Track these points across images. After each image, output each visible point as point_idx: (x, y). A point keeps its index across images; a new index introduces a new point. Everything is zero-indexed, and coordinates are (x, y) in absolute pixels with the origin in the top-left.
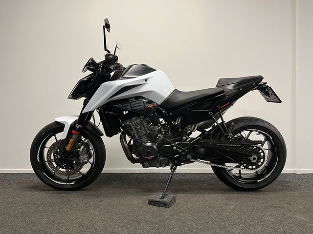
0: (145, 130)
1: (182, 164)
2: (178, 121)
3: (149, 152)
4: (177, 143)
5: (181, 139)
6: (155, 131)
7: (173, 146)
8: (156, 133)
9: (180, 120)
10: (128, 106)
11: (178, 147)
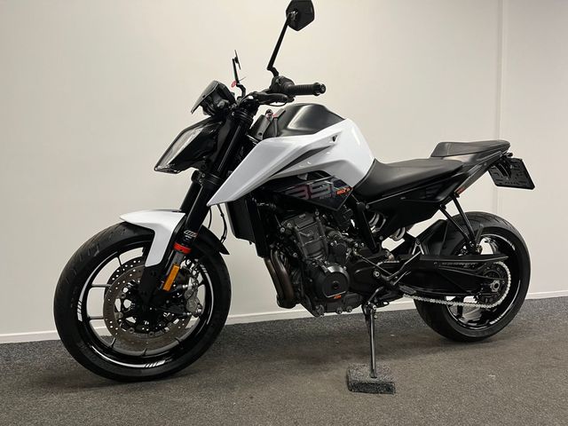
0: (322, 239)
3: (336, 285)
4: (379, 264)
10: (303, 191)
11: (382, 272)
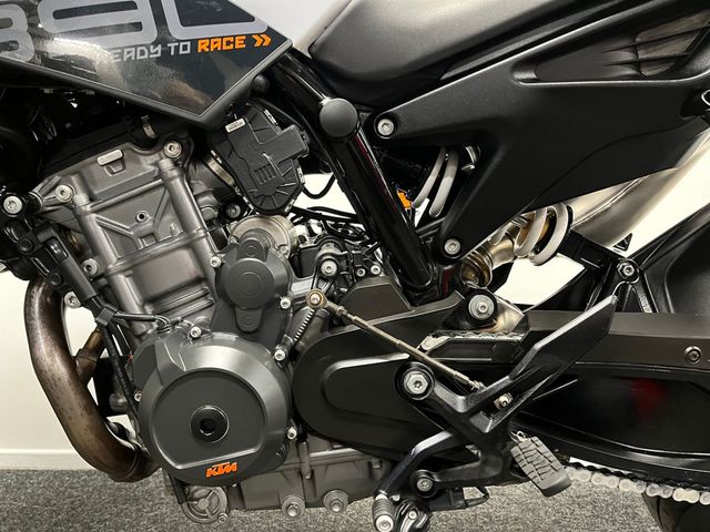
0: (191, 245)
1: (470, 492)
2: (432, 195)
4: (430, 343)
5: (459, 318)
6: (262, 252)
7: (404, 367)
8: (278, 270)
9: (447, 182)
11: (438, 377)
